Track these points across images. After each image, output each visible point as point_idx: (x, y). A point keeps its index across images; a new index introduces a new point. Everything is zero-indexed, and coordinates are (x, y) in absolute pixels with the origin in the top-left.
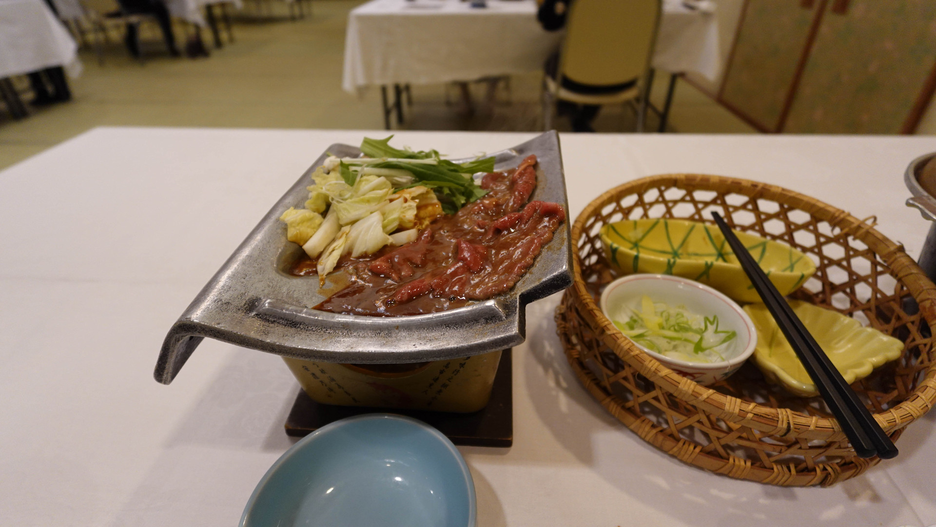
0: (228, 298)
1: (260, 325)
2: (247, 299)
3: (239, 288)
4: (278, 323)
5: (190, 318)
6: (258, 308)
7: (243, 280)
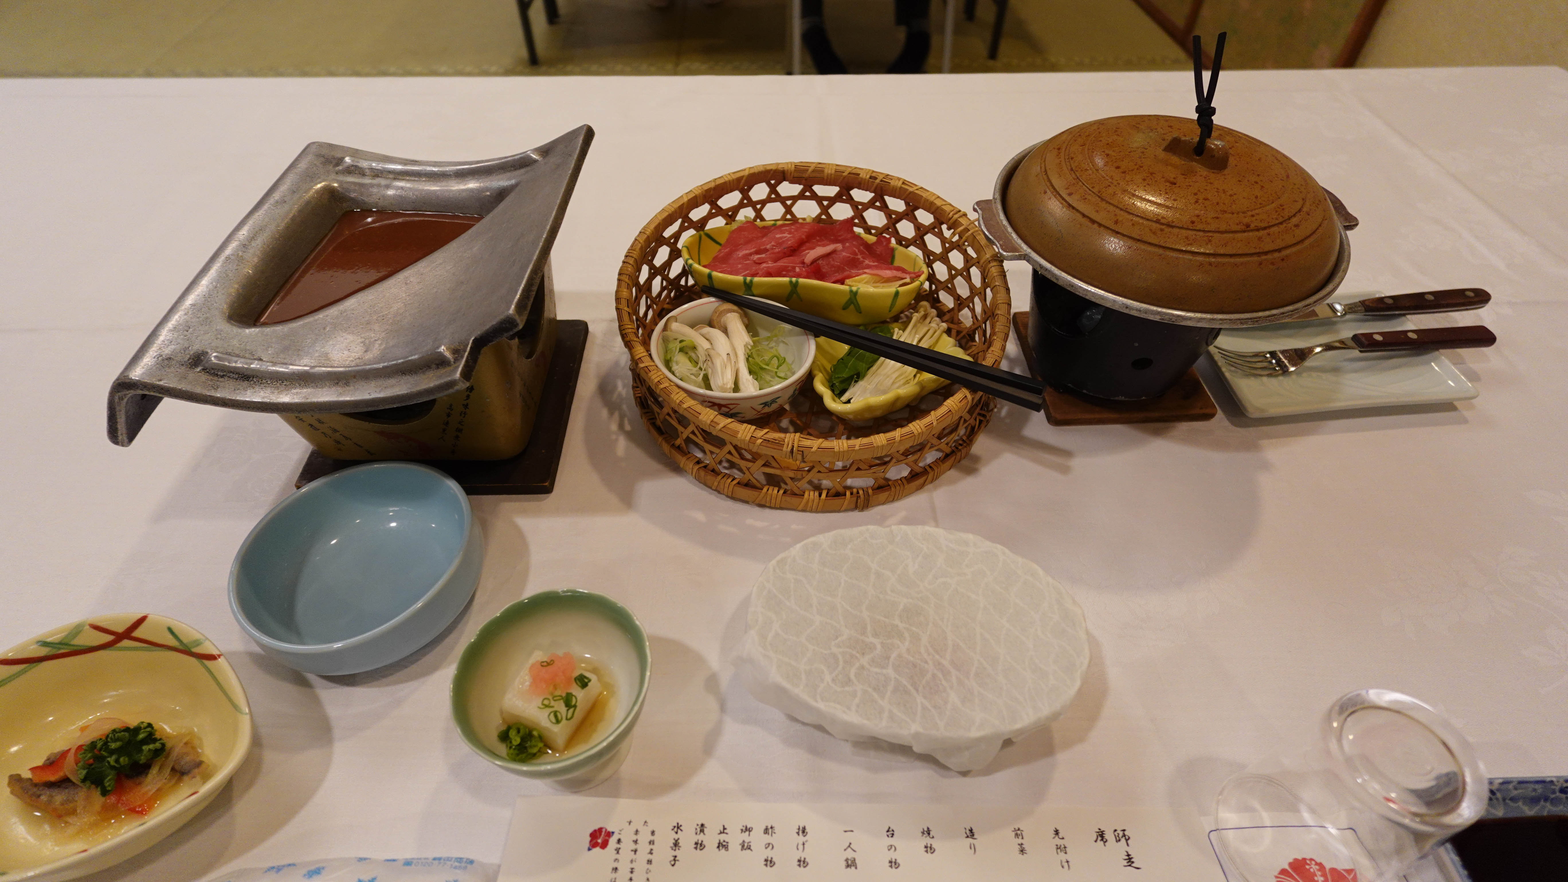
0: (170, 353)
1: (207, 379)
2: (192, 353)
3: (181, 342)
4: (229, 377)
5: (128, 376)
6: (204, 362)
7: (185, 332)
